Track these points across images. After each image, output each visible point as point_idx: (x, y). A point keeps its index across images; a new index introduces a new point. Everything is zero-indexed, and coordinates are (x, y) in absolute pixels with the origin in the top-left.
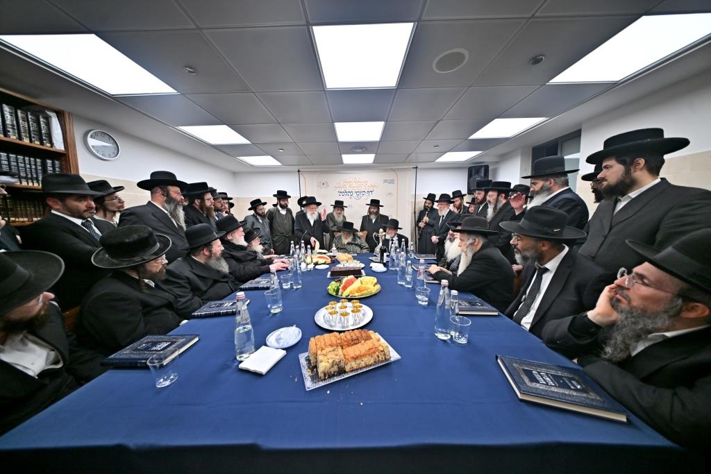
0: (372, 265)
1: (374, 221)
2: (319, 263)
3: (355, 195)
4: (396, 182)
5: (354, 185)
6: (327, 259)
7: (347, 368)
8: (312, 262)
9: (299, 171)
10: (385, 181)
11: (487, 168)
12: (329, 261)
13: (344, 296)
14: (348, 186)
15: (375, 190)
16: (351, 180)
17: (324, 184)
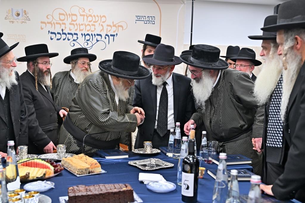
0: (142, 177)
2: (31, 177)
3: (81, 40)
4: (157, 21)
5: (80, 20)
6: (46, 167)
8: (17, 174)
10: (139, 18)
12: (51, 171)
14: (67, 22)
15: (120, 32)
16: (75, 11)
17: (18, 15)
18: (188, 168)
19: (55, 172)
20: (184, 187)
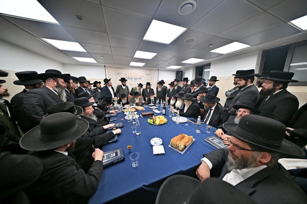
0: (154, 110)
1: (148, 91)
3: (133, 79)
4: (150, 75)
5: (133, 75)
7: (187, 146)
9: (105, 66)
11: (182, 72)
13: (157, 124)
14: (130, 75)
15: (142, 78)
16: (132, 73)
17: (118, 74)
18: (164, 109)
19: (136, 110)
20: (163, 112)
